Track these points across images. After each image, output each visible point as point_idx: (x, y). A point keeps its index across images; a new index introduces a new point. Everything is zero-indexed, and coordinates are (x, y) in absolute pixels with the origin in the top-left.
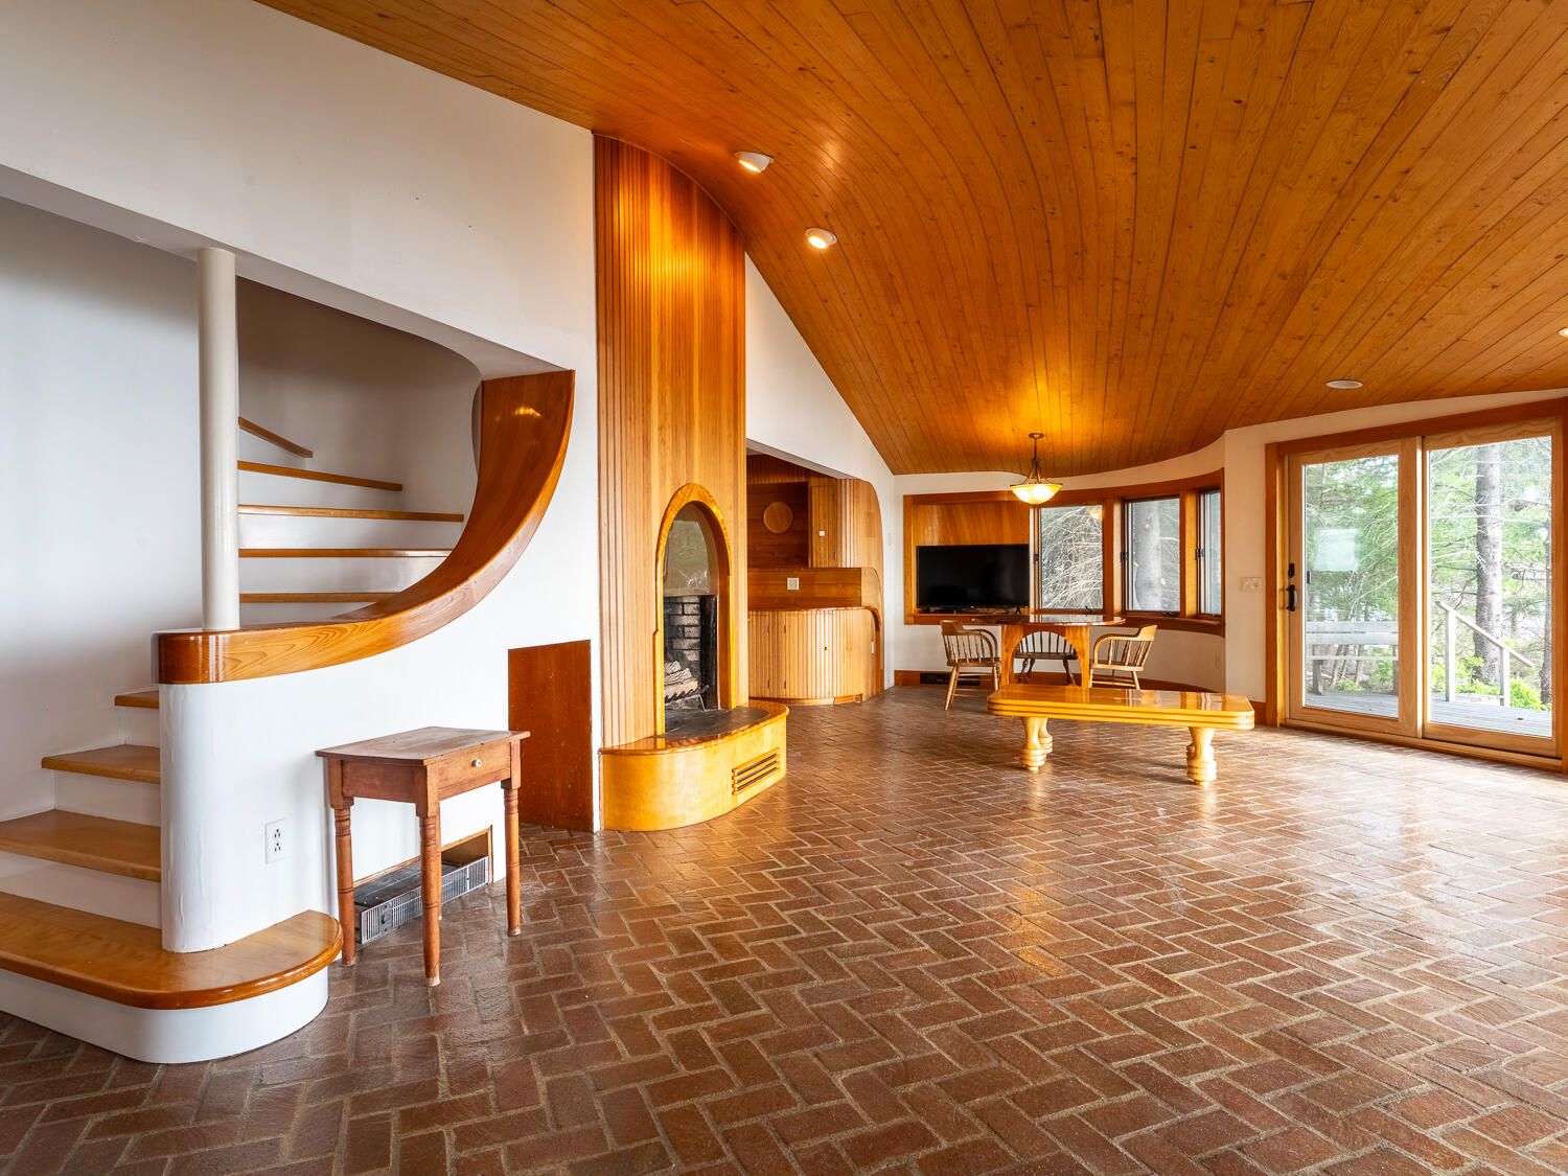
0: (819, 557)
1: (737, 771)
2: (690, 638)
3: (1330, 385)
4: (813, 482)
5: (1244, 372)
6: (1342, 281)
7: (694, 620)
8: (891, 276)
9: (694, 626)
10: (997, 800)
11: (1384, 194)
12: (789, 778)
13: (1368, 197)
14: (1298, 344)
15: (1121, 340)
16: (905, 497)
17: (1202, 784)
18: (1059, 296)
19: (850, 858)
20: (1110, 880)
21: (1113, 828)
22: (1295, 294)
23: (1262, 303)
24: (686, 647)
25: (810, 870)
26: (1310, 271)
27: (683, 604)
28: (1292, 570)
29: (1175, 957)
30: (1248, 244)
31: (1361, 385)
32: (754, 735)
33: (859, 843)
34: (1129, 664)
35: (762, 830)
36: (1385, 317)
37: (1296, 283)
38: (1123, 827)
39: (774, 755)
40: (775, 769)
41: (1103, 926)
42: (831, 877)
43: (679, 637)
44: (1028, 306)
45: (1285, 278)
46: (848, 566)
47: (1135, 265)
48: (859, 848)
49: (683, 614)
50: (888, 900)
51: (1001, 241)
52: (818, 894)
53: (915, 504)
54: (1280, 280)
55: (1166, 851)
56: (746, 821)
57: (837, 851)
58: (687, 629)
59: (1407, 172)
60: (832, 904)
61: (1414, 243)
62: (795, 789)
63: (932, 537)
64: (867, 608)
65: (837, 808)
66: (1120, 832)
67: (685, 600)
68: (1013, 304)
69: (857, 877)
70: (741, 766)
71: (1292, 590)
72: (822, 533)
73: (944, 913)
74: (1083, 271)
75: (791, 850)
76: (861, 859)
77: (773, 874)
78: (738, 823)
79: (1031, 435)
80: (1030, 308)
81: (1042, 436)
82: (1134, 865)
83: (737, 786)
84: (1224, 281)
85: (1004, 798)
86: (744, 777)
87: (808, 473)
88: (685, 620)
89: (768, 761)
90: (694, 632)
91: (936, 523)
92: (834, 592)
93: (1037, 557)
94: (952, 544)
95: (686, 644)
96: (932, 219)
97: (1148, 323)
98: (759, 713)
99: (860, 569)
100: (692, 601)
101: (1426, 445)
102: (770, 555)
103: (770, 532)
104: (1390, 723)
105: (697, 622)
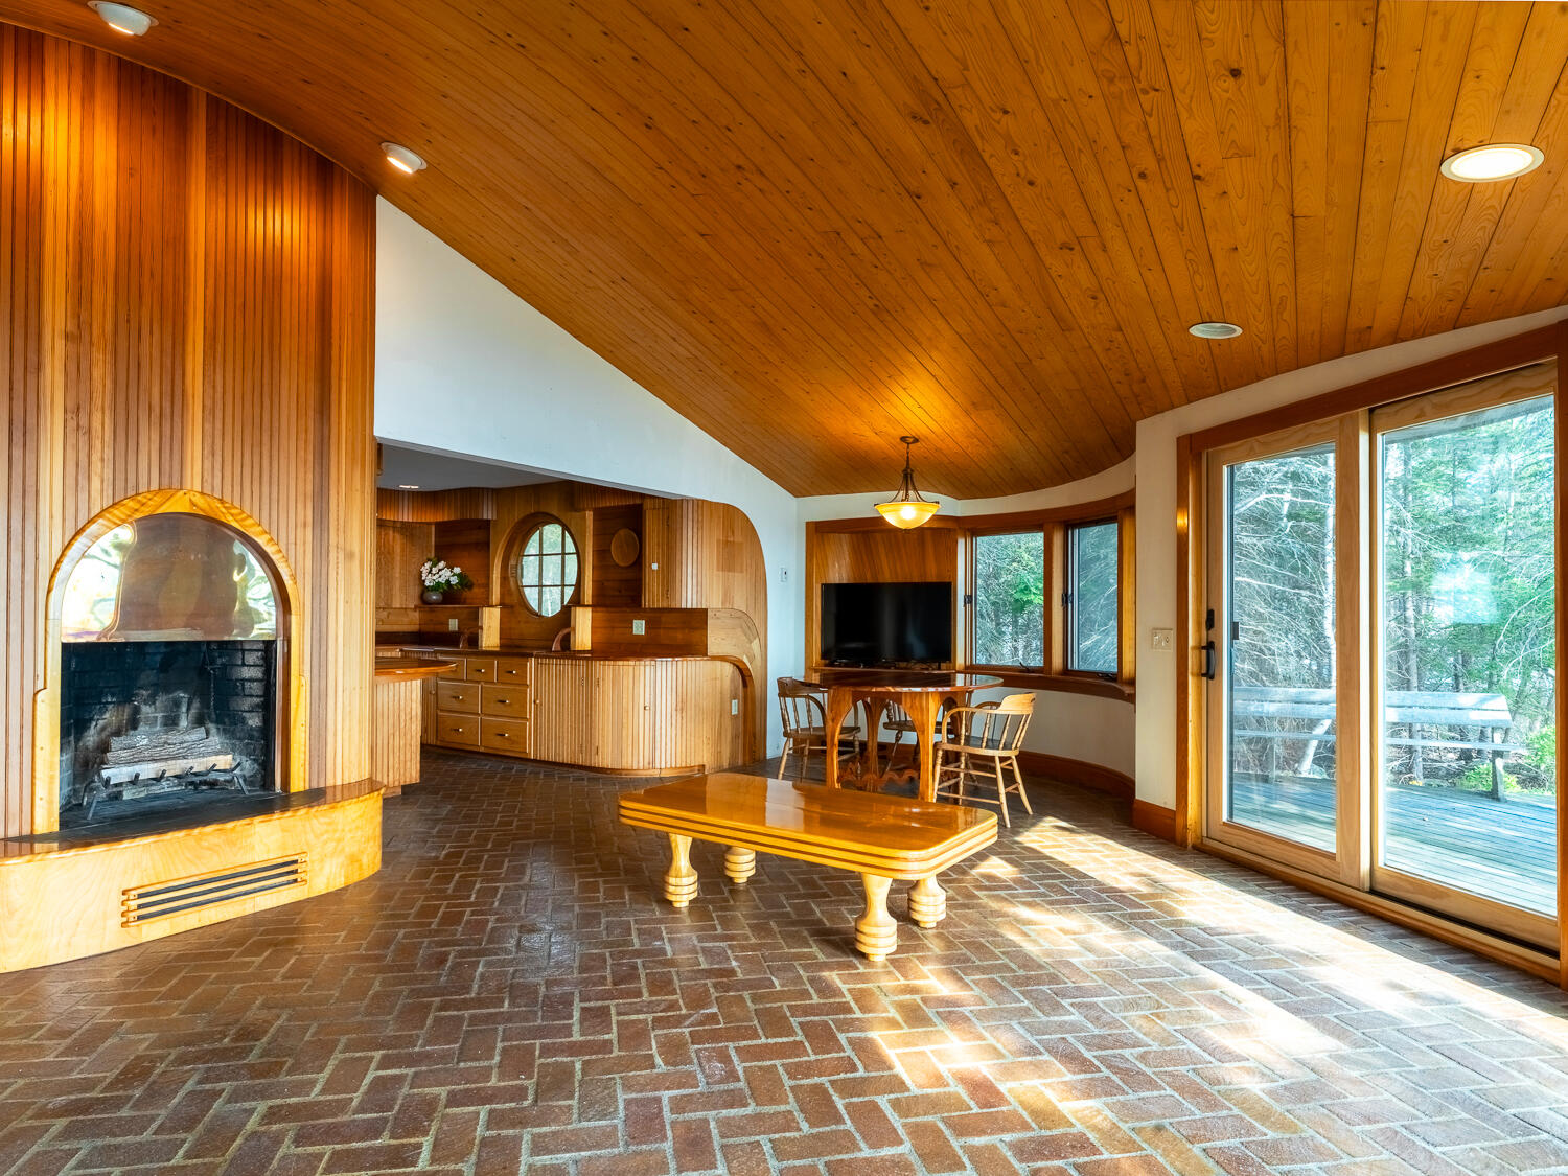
0: (652, 598)
2: (251, 696)
3: (1197, 331)
4: (648, 504)
7: (257, 673)
9: (256, 680)
16: (808, 523)
24: (246, 708)
27: (243, 651)
28: (1211, 620)
31: (1239, 331)
43: (237, 695)
49: (244, 665)
53: (819, 532)
58: (247, 684)
63: (839, 572)
64: (723, 659)
67: (247, 647)
71: (1210, 647)
72: (655, 566)
79: (903, 439)
81: (916, 440)
87: (643, 496)
88: (247, 673)
90: (256, 688)
91: (846, 559)
92: (679, 636)
93: (969, 599)
95: (246, 703)
99: (705, 611)
100: (255, 647)
101: (1376, 423)
102: (617, 593)
103: (617, 565)
104: (1325, 861)
105: (260, 675)
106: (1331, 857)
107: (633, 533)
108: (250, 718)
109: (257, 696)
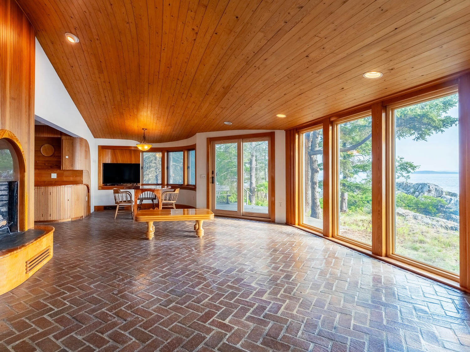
0: (66, 166)
1: (28, 262)
3: (225, 123)
4: (63, 137)
5: (206, 116)
6: (237, 92)
8: (101, 62)
10: (141, 254)
11: (257, 66)
12: (54, 257)
13: (253, 66)
14: (221, 109)
15: (175, 101)
16: (99, 146)
17: (200, 237)
18: (160, 82)
19: (88, 296)
20: (190, 281)
21: (183, 258)
22: (225, 94)
23: (216, 95)
25: (70, 307)
26: (231, 87)
28: (213, 173)
29: (223, 311)
30: (218, 75)
32: (38, 243)
33: (92, 286)
34: (172, 200)
35: (43, 290)
36: (243, 105)
37: (226, 90)
38: (185, 257)
39: (48, 250)
40: (48, 255)
41: (196, 304)
42: (81, 309)
44: (149, 83)
45: (224, 89)
46: (78, 169)
47: (185, 75)
48: (92, 289)
50: (111, 316)
51: (144, 57)
52: (76, 322)
53: (102, 148)
54: (223, 89)
55: (201, 265)
56: (33, 286)
57: (82, 293)
59: (266, 60)
60: (84, 326)
61: (258, 83)
62: (57, 263)
63: (108, 160)
64: (85, 185)
65: (79, 269)
66: (185, 260)
68: (144, 82)
69: (94, 306)
70: (31, 259)
71: (213, 177)
72: (67, 157)
73: (137, 316)
74: (169, 75)
75: (59, 298)
76: (94, 295)
77: (50, 316)
78: (27, 288)
79: (143, 129)
80: (149, 84)
81: (146, 129)
82: (195, 273)
83: (28, 269)
84: (208, 86)
85: (144, 252)
86: (31, 264)
87: (62, 134)
89: (45, 253)
91: (110, 156)
92: (71, 179)
93: (142, 168)
94: (115, 162)
96: (120, 41)
97: (184, 96)
98: (39, 233)
99: (82, 171)
101: (243, 141)
102: (44, 165)
103: (44, 156)
104: (235, 212)
106: (236, 212)
107: (52, 147)
109: (5, 201)
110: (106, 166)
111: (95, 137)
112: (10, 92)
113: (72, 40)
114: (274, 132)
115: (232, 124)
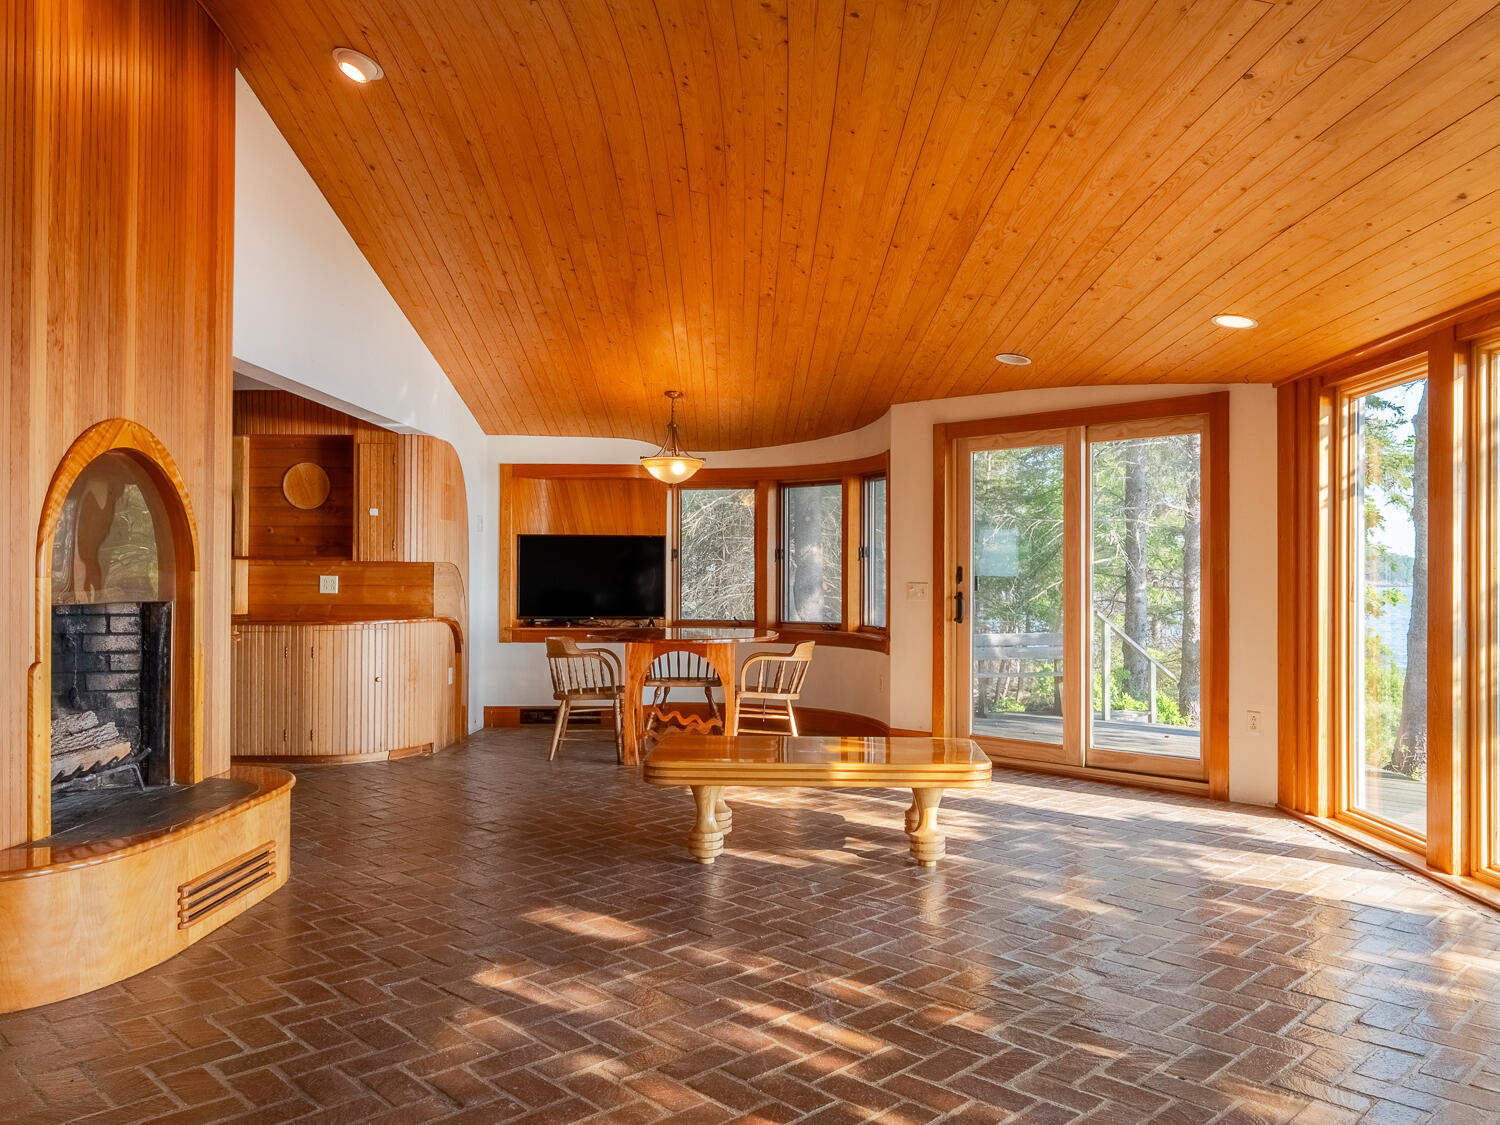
0: (369, 545)
1: (187, 890)
2: (121, 672)
3: (999, 358)
4: (361, 436)
5: (911, 334)
6: (1015, 231)
7: (132, 643)
8: (468, 142)
9: (128, 652)
10: (604, 892)
11: (1060, 124)
12: (293, 887)
13: (1044, 124)
14: (969, 304)
15: (773, 276)
16: (502, 466)
18: (697, 206)
19: (365, 1018)
20: (746, 1001)
21: (754, 918)
22: (966, 240)
23: (931, 248)
24: (113, 688)
25: (295, 1048)
26: (982, 213)
27: (108, 616)
28: (960, 575)
29: (823, 1112)
30: (916, 167)
32: (224, 828)
33: (387, 989)
34: (783, 691)
35: (222, 986)
36: (1055, 283)
37: (967, 224)
38: (765, 916)
39: (266, 854)
40: (266, 875)
41: (733, 1078)
42: (328, 1057)
43: (99, 671)
44: (658, 214)
45: (956, 219)
46: (420, 560)
47: (789, 176)
48: (385, 996)
49: (109, 632)
50: (417, 1087)
52: (299, 1095)
53: (516, 475)
54: (952, 221)
55: (817, 946)
56: (197, 973)
57: (349, 1007)
58: (114, 658)
59: (1084, 99)
60: (320, 1109)
61: (1087, 193)
62: (294, 905)
63: (540, 524)
64: (442, 620)
65: (361, 930)
66: (763, 924)
67: (113, 610)
68: (638, 209)
69: (372, 1052)
70: (193, 881)
71: (959, 598)
72: (374, 512)
73: (504, 1095)
74: (727, 176)
75: (267, 1016)
76: (386, 1019)
77: (225, 1069)
78: (178, 978)
79: (668, 393)
80: (661, 218)
81: (680, 396)
83: (187, 914)
84: (891, 211)
85: (615, 889)
86: (198, 898)
87: (354, 423)
88: (112, 643)
89: (255, 865)
90: (131, 662)
91: (544, 504)
92: (392, 596)
93: (675, 553)
94: (567, 532)
95: (113, 681)
96: (522, 65)
97: (804, 257)
98: (242, 790)
99: (431, 565)
100: (125, 611)
101: (1090, 436)
102: (293, 542)
103: (294, 507)
105: (134, 646)
106: (1059, 747)
108: (117, 700)
109: (131, 671)
110: (530, 546)
111: (490, 429)
112: (140, 283)
113: (353, 72)
114: (1227, 394)
115: (1029, 362)
